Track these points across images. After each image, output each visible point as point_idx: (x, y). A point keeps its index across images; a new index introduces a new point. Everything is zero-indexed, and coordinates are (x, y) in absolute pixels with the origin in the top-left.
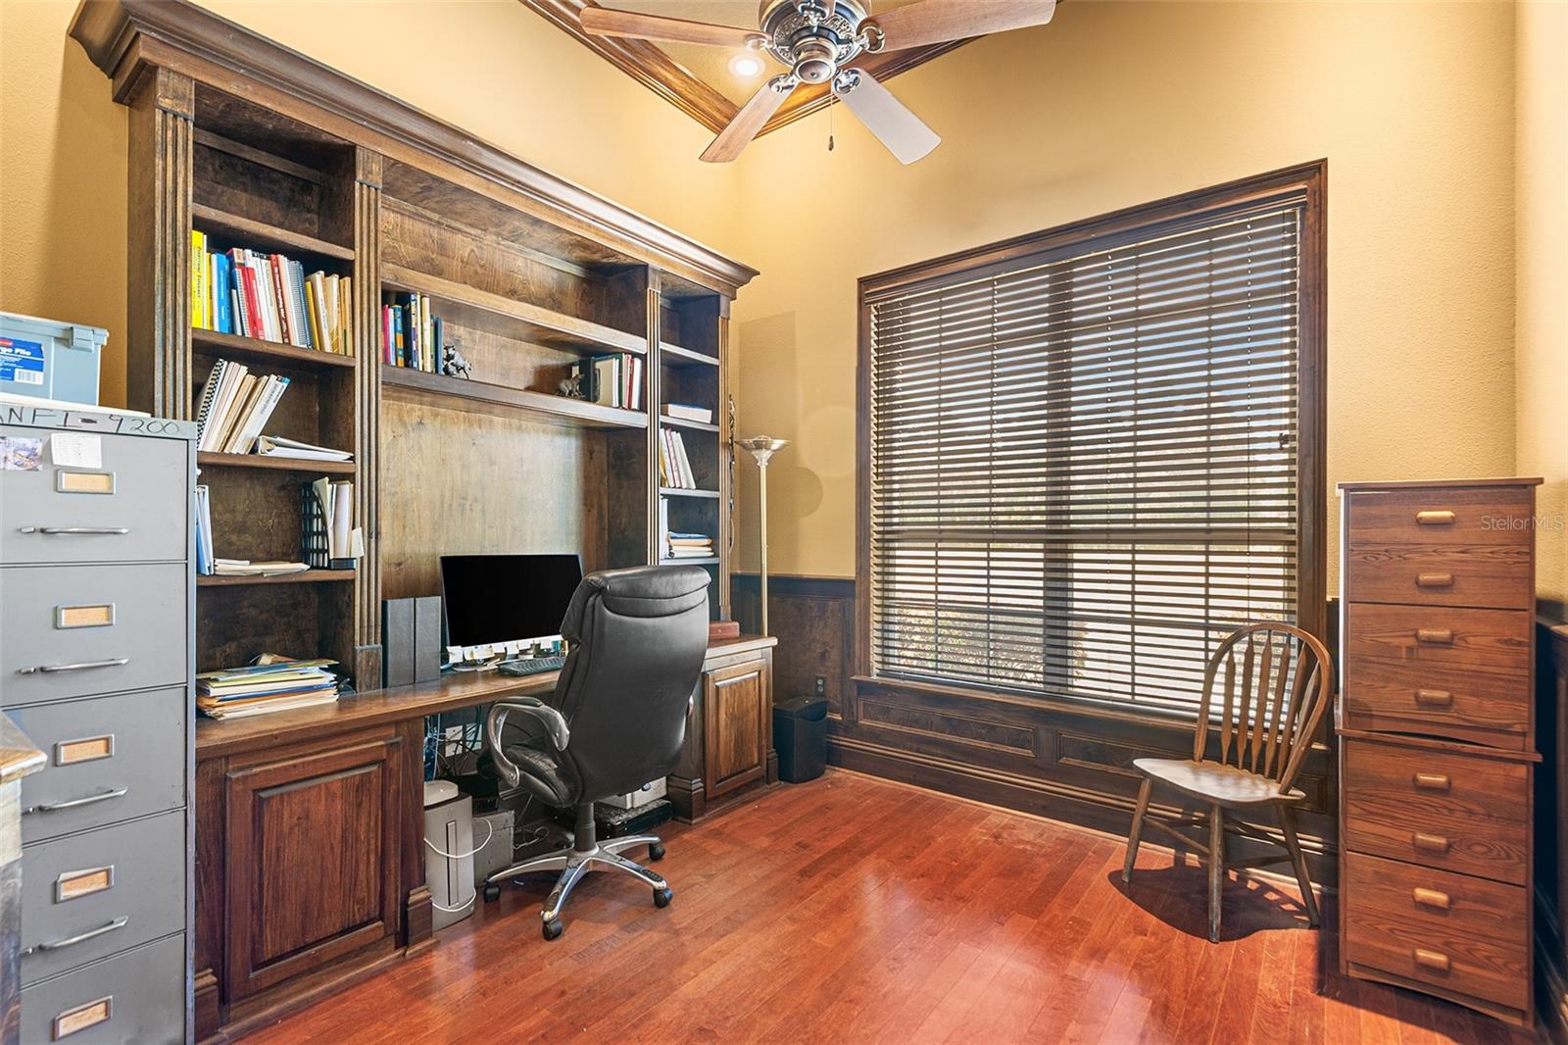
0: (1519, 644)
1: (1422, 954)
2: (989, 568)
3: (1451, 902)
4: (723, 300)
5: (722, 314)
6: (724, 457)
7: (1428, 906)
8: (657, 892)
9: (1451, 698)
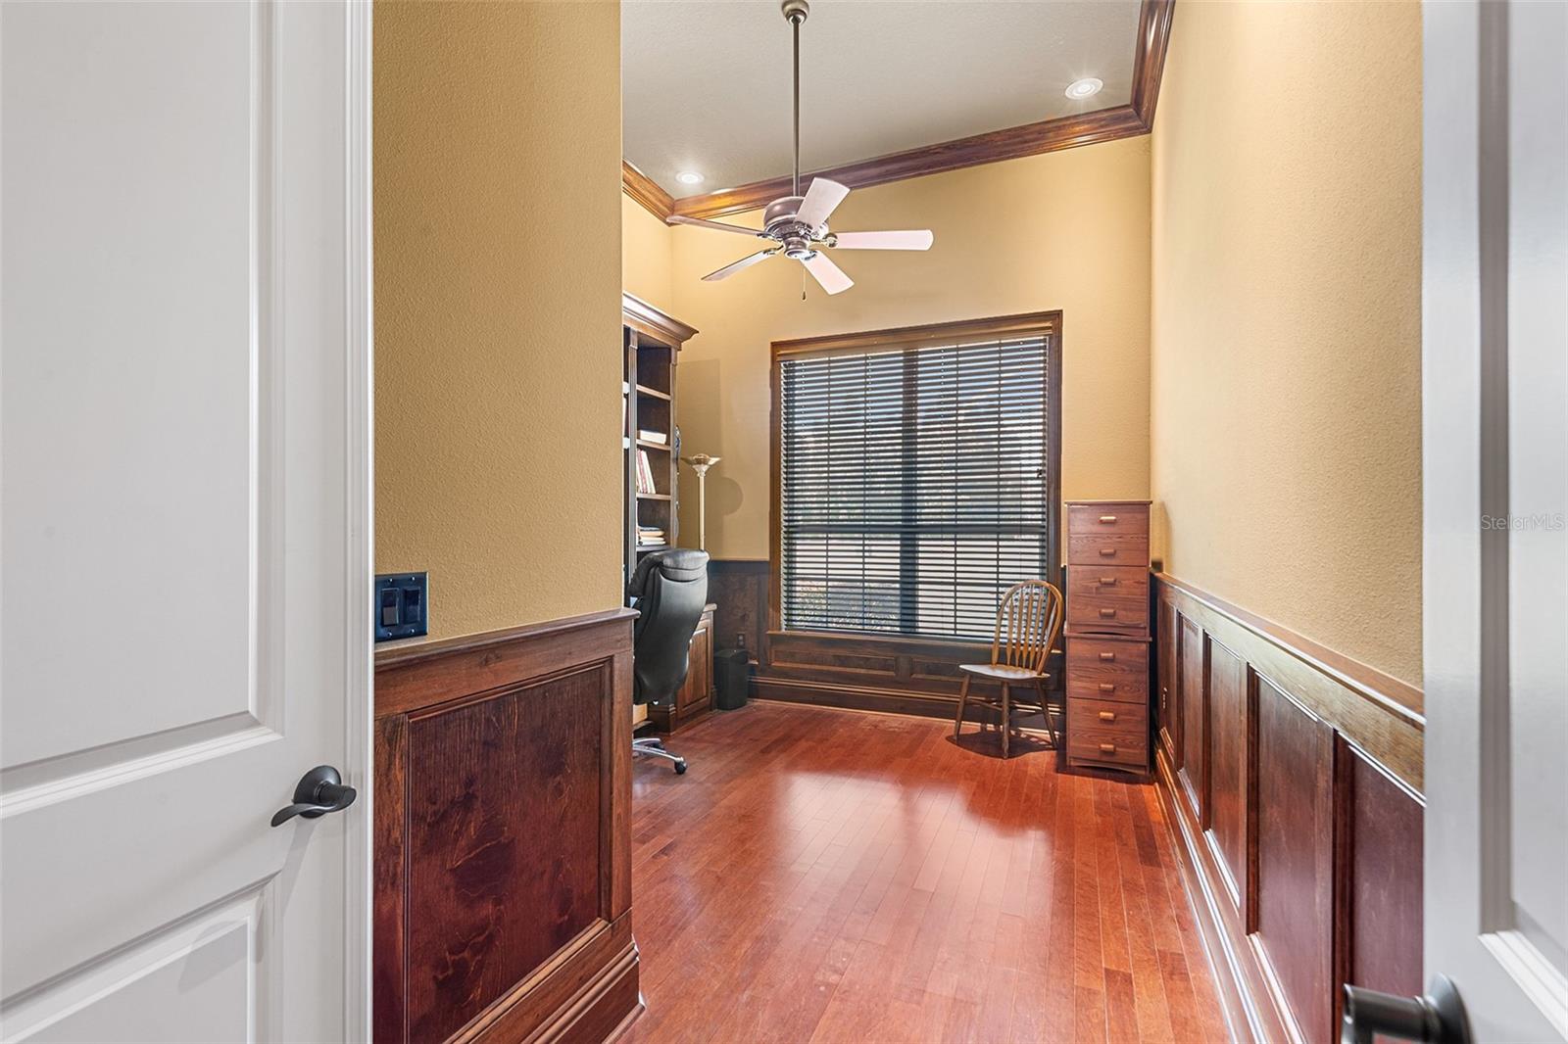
0: (1143, 583)
1: (1103, 746)
2: (827, 551)
3: (1115, 717)
4: (673, 350)
5: (673, 362)
6: (673, 468)
7: (1105, 721)
8: (677, 765)
9: (1115, 612)
